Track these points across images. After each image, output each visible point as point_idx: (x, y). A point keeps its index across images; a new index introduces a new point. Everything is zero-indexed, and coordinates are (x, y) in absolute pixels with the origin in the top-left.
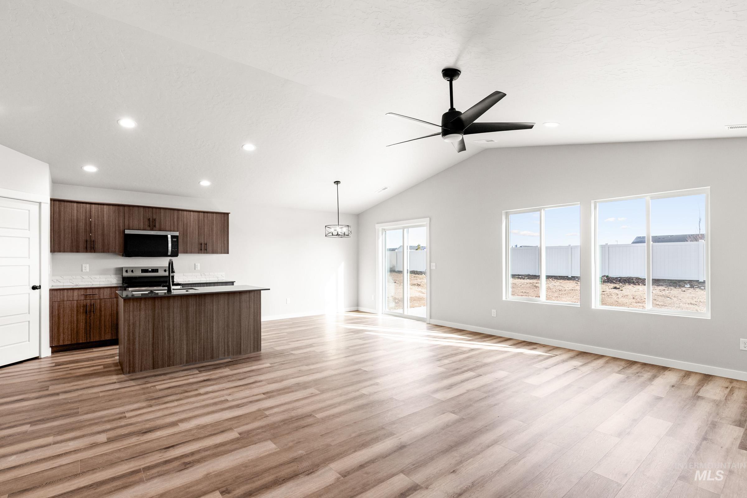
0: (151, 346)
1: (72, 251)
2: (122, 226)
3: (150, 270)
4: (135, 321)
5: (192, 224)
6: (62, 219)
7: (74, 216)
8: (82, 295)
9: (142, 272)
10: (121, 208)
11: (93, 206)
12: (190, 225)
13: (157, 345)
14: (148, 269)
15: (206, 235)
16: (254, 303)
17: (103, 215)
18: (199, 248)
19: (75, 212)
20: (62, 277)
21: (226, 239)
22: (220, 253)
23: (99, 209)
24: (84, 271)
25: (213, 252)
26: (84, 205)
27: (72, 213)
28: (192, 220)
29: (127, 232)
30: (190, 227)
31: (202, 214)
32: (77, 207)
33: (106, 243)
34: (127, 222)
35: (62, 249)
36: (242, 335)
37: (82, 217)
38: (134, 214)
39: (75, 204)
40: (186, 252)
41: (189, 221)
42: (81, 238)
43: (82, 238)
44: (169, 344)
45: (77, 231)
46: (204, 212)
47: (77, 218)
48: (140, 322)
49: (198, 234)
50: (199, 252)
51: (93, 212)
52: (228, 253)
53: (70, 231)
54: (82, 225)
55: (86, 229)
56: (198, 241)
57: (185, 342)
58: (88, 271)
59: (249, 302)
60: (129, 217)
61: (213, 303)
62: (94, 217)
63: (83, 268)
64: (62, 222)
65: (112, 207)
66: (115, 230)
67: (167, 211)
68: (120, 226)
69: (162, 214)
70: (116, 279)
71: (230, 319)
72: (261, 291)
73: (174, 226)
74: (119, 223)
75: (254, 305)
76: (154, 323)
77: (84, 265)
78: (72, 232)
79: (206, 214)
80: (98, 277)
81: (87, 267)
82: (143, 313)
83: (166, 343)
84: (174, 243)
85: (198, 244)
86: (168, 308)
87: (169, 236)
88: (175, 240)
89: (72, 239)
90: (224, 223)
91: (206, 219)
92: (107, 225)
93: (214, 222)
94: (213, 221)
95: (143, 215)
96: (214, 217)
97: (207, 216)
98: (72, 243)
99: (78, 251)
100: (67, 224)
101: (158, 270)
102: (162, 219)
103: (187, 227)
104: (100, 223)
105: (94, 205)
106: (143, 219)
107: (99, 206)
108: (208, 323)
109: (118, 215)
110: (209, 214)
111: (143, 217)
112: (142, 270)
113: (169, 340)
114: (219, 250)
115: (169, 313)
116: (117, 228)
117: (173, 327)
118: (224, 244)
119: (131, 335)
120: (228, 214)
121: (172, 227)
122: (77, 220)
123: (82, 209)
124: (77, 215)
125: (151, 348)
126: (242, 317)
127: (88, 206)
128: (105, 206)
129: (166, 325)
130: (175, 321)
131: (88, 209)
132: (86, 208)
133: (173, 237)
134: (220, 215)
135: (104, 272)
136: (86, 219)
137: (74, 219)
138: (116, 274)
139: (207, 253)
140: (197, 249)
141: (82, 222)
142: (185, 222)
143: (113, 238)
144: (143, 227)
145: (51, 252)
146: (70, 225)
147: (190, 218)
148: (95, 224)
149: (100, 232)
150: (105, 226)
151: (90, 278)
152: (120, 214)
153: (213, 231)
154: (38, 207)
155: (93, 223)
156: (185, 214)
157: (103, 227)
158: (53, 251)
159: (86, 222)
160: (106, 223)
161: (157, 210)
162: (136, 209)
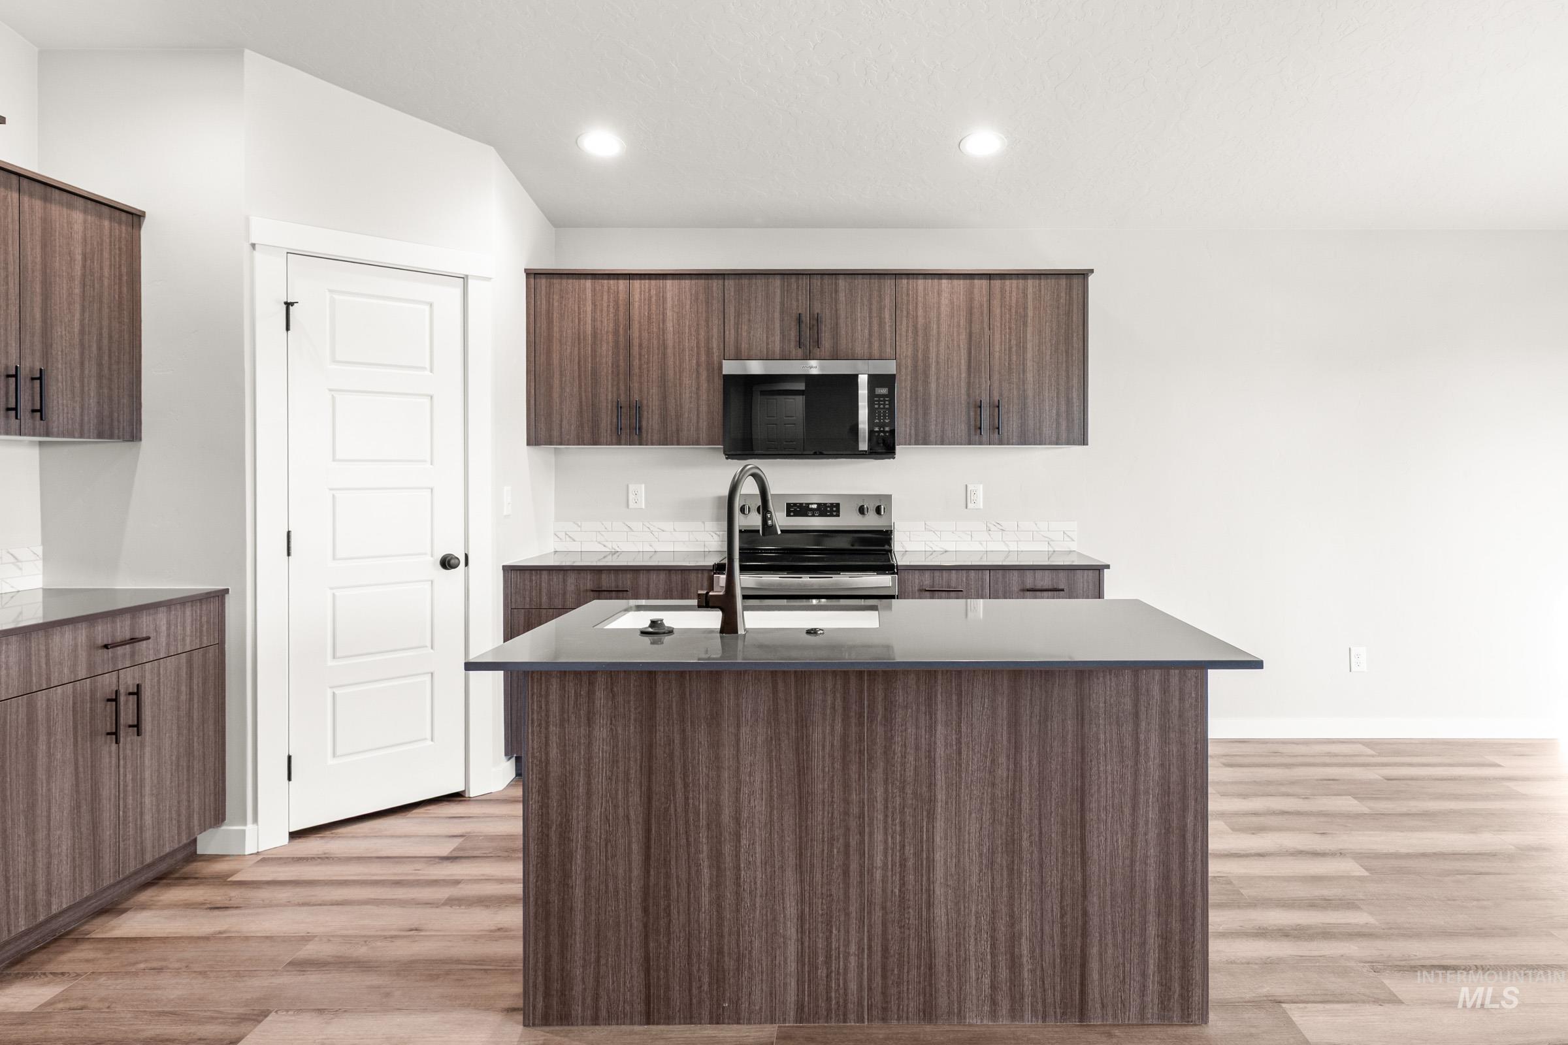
0: (636, 902)
1: (580, 441)
2: (719, 349)
3: (815, 506)
4: (572, 773)
5: (944, 328)
6: (556, 335)
7: (585, 324)
8: (586, 590)
9: (788, 515)
10: (715, 284)
11: (636, 283)
12: (939, 333)
13: (663, 904)
14: (808, 505)
15: (996, 368)
16: (1164, 730)
17: (664, 314)
18: (972, 423)
19: (589, 308)
20: (578, 525)
21: (1075, 381)
22: (1050, 444)
23: (653, 292)
24: (633, 505)
25: (1025, 438)
26: (612, 282)
27: (579, 314)
28: (945, 310)
29: (731, 367)
30: (938, 341)
31: (985, 282)
32: (594, 290)
33: (673, 413)
34: (733, 331)
35: (556, 433)
36: (1094, 907)
37: (607, 325)
38: (753, 304)
39: (588, 283)
40: (922, 438)
41: (933, 315)
42: (603, 397)
43: (607, 394)
44: (718, 902)
45: (595, 373)
46: (990, 276)
47: (594, 328)
48: (589, 776)
49: (969, 367)
50: (973, 438)
51: (637, 305)
52: (1084, 441)
53: (576, 374)
54: (606, 349)
55: (616, 365)
56: (969, 395)
57: (791, 909)
58: (643, 507)
59: (1137, 725)
60: (738, 314)
61: (931, 713)
62: (640, 322)
63: (631, 497)
64: (556, 346)
65: (686, 283)
66: (698, 364)
67: (859, 281)
68: (712, 348)
69: (842, 296)
70: (719, 536)
71: (1025, 805)
72: (1212, 673)
73: (882, 340)
74: (708, 340)
75: (1164, 740)
76: (649, 789)
77: (632, 487)
78: (579, 376)
79: (997, 283)
80: (668, 526)
81: (639, 494)
82: (601, 732)
83: (705, 900)
84: (879, 405)
85: (969, 408)
86: (715, 719)
87: (863, 380)
88: (884, 391)
89: (581, 398)
90: (1069, 313)
91: (996, 302)
92: (674, 347)
93: (1030, 313)
94: (1025, 308)
95: (782, 303)
96: (1030, 290)
97: (1003, 291)
98: (581, 412)
99: (595, 442)
100: (569, 351)
101: (838, 505)
102: (842, 314)
103: (926, 339)
104: (655, 342)
105: (638, 281)
106: (782, 320)
107: (653, 282)
108: (909, 819)
109: (707, 311)
110: (1008, 282)
111: (782, 312)
112: (789, 505)
113: (717, 884)
114: (1047, 431)
115: (716, 745)
116: (703, 358)
117: (737, 820)
118: (1069, 402)
119: (554, 837)
120: (1084, 275)
121: (876, 345)
122: (595, 335)
123: (605, 298)
124: (594, 320)
125: (637, 914)
126: (1094, 805)
127: (622, 284)
128: (669, 283)
129: (703, 807)
130: (745, 790)
131: (622, 296)
132: (618, 292)
133: (875, 380)
134: (1052, 282)
135: (686, 511)
136: (616, 333)
137: (585, 332)
138: (718, 519)
139: (1001, 443)
140: (962, 428)
141: (608, 343)
142: (921, 321)
143: (691, 392)
144: (782, 350)
145: (528, 444)
146: (576, 352)
147: (939, 303)
148: (640, 345)
149: (655, 374)
150: (670, 351)
151: (647, 530)
152: (712, 305)
153: (1025, 348)
154: (457, 292)
155: (636, 342)
156: (921, 288)
157: (664, 355)
158: (534, 439)
159: (616, 343)
160: (670, 343)
161: (826, 280)
162: (760, 282)
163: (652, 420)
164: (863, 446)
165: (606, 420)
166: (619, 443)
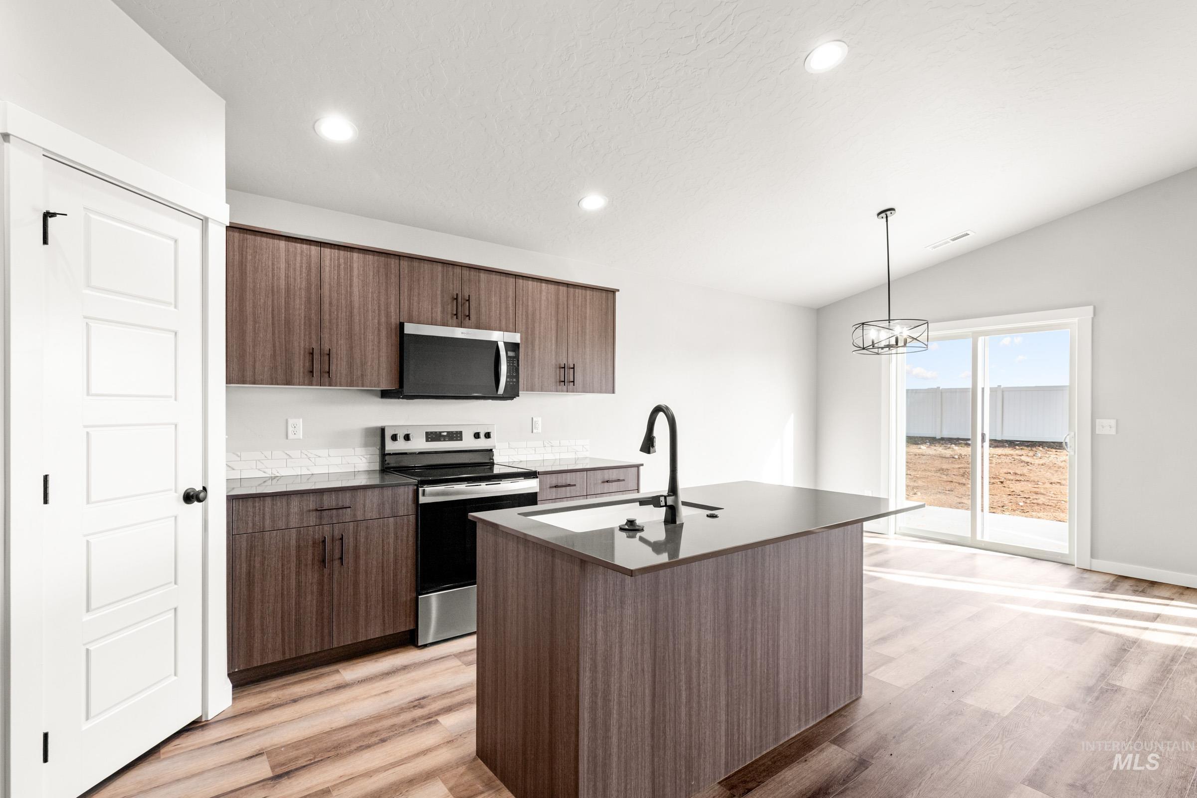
1: (273, 381)
2: (396, 313)
3: (445, 434)
5: (543, 316)
6: (249, 284)
7: (279, 278)
8: (309, 511)
9: (427, 441)
10: (393, 262)
11: (327, 251)
12: (540, 317)
14: (440, 433)
15: (570, 344)
17: (351, 280)
18: (559, 378)
19: (283, 266)
21: (610, 355)
22: (597, 393)
23: (342, 261)
24: (291, 436)
25: (585, 388)
26: (305, 246)
27: (273, 269)
28: (544, 303)
29: (409, 328)
30: (540, 322)
31: (565, 288)
32: (287, 251)
33: (358, 361)
34: (406, 301)
35: (249, 373)
37: (300, 283)
38: (422, 282)
39: (282, 244)
40: (532, 389)
41: (537, 306)
42: (296, 344)
43: (299, 344)
44: (690, 713)
45: (288, 322)
46: (568, 285)
47: (288, 285)
49: (557, 342)
50: (558, 387)
51: (327, 269)
52: (613, 392)
53: (270, 322)
54: (299, 304)
55: (308, 319)
56: (557, 359)
57: (723, 702)
58: (301, 438)
60: (410, 289)
62: (330, 284)
63: (290, 429)
64: (249, 295)
65: (370, 258)
66: (379, 323)
67: (494, 276)
68: (391, 312)
69: (483, 285)
70: (366, 459)
72: (864, 525)
73: (507, 319)
74: (387, 305)
77: (291, 422)
78: (273, 324)
79: (571, 290)
80: (324, 452)
81: (298, 427)
83: (683, 714)
84: (511, 363)
85: (556, 368)
87: (502, 345)
88: (513, 355)
89: (274, 346)
90: (606, 314)
91: (571, 302)
92: (360, 308)
93: (588, 311)
94: (585, 308)
95: (443, 285)
96: (588, 297)
97: (574, 296)
98: (274, 356)
99: (288, 382)
100: (262, 301)
101: (460, 433)
102: (483, 297)
103: (534, 322)
104: (344, 302)
105: (329, 250)
106: (443, 297)
107: (342, 253)
109: (386, 283)
110: (577, 290)
111: (442, 292)
112: (429, 434)
114: (595, 384)
116: (383, 319)
118: (606, 368)
120: (613, 292)
121: (503, 323)
122: (288, 290)
123: (298, 259)
124: (287, 277)
125: (647, 741)
127: (314, 249)
128: (355, 255)
131: (314, 260)
132: (310, 256)
133: (508, 346)
134: (597, 293)
135: (338, 440)
136: (308, 289)
137: (278, 286)
138: (366, 445)
139: (574, 391)
140: (553, 381)
141: (300, 298)
142: (530, 309)
143: (373, 345)
144: (443, 319)
146: (270, 303)
147: (541, 298)
148: (330, 303)
149: (343, 327)
150: (356, 311)
151: (306, 457)
152: (391, 278)
153: (583, 333)
155: (326, 300)
156: (530, 287)
157: (351, 313)
158: (233, 379)
159: (309, 300)
160: (356, 305)
161: (473, 273)
162: (427, 266)
163: (339, 366)
164: (501, 391)
165: (299, 365)
166: (311, 384)
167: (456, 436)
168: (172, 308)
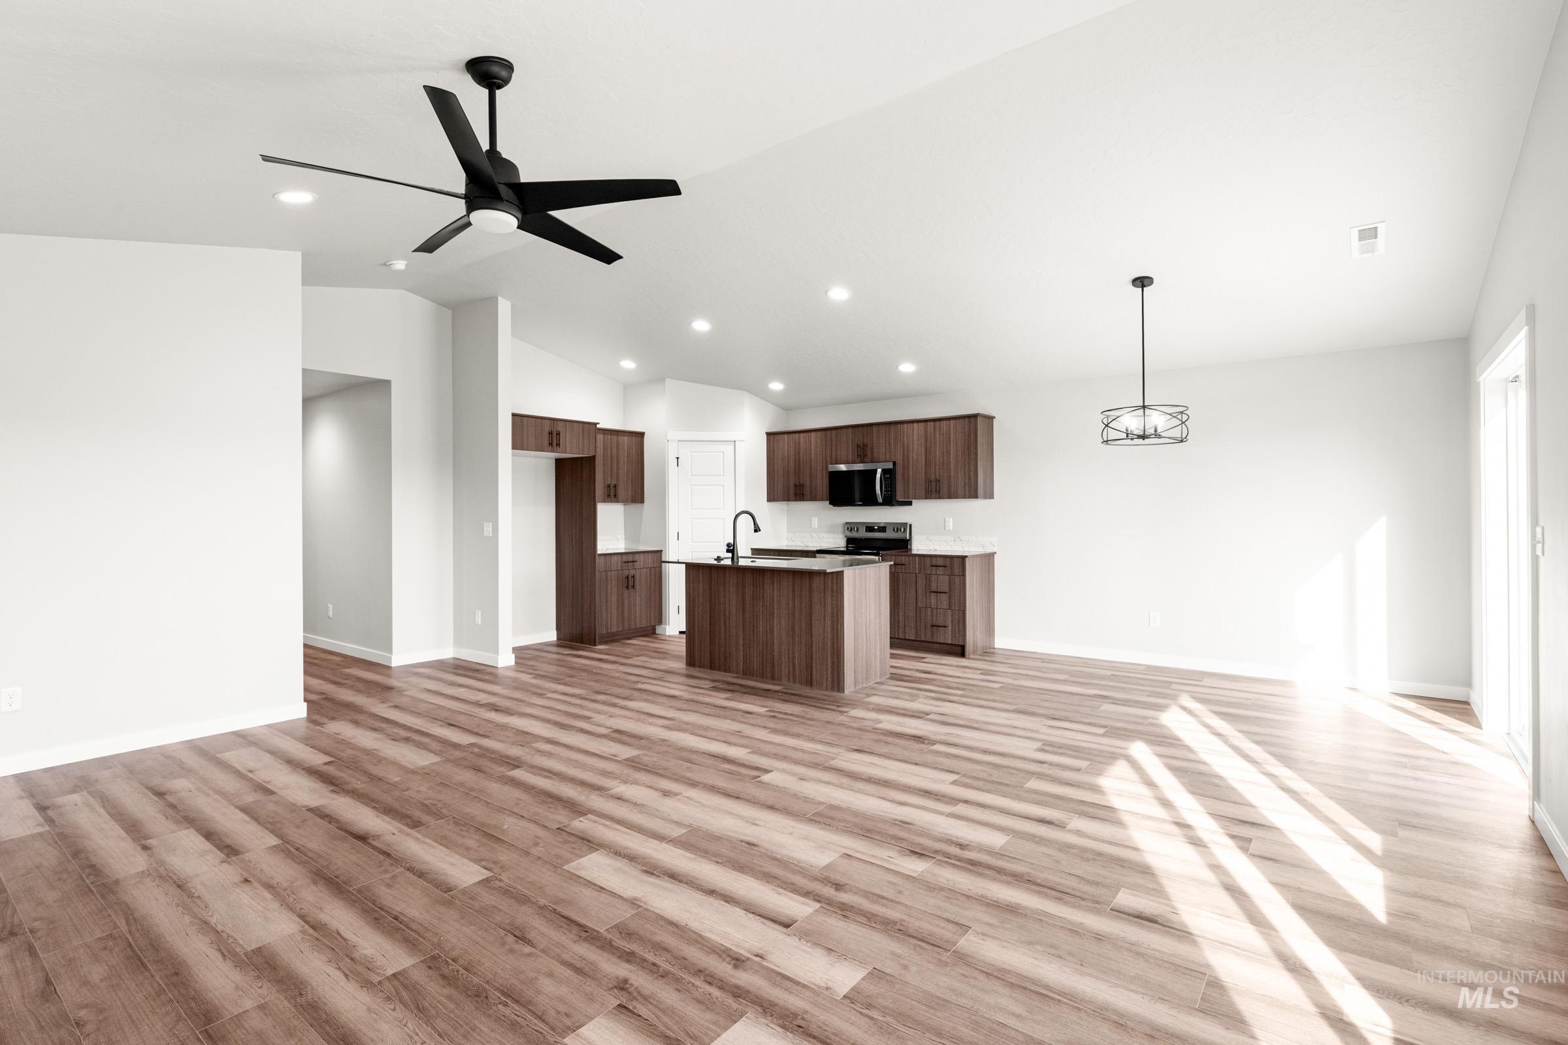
1: (784, 500)
2: (828, 460)
3: (876, 528)
5: (915, 446)
6: (777, 457)
7: (785, 454)
9: (866, 531)
10: (828, 433)
11: (802, 435)
12: (913, 449)
14: (873, 527)
15: (938, 463)
17: (811, 447)
18: (928, 490)
19: (787, 447)
22: (962, 498)
23: (807, 438)
24: (813, 526)
25: (951, 495)
26: (794, 435)
27: (783, 449)
28: (915, 437)
29: (832, 468)
30: (913, 452)
31: (932, 423)
32: (788, 439)
33: (814, 486)
34: (835, 452)
35: (776, 497)
37: (792, 453)
38: (842, 440)
39: (786, 436)
40: (907, 497)
41: (911, 440)
42: (791, 480)
45: (788, 472)
46: (934, 420)
47: (788, 455)
49: (926, 463)
50: (928, 496)
51: (802, 444)
53: (782, 473)
54: (792, 463)
55: (795, 468)
56: (926, 477)
57: (741, 642)
58: (818, 527)
60: (836, 445)
62: (803, 452)
63: (812, 523)
64: (776, 462)
65: (818, 433)
66: (821, 467)
67: (881, 427)
69: (875, 434)
74: (826, 456)
77: (811, 520)
79: (937, 423)
80: (825, 535)
81: (815, 522)
84: (886, 483)
85: (926, 481)
87: (879, 471)
88: (888, 476)
89: (784, 482)
90: (969, 435)
91: (937, 432)
92: (814, 460)
93: (952, 436)
94: (950, 434)
95: (853, 438)
96: (952, 426)
97: (940, 427)
98: (784, 487)
100: (780, 463)
101: (885, 527)
102: (878, 441)
103: (908, 452)
104: (808, 459)
106: (853, 447)
107: (807, 434)
109: (825, 444)
110: (942, 422)
111: (852, 443)
112: (865, 527)
114: (960, 492)
116: (823, 465)
118: (969, 478)
121: (885, 456)
122: (788, 457)
123: (792, 442)
124: (788, 451)
127: (797, 436)
128: (813, 434)
131: (797, 441)
132: (796, 439)
133: (884, 471)
134: (961, 421)
135: (831, 529)
136: (795, 456)
137: (785, 457)
139: (939, 498)
140: (923, 492)
141: (792, 459)
142: (906, 443)
143: (819, 479)
144: (852, 460)
145: (768, 501)
146: (782, 463)
147: (913, 434)
148: (803, 461)
149: (808, 472)
152: (827, 442)
153: (950, 454)
154: (733, 447)
155: (802, 459)
156: (905, 428)
157: (811, 464)
158: (769, 500)
159: (795, 459)
160: (813, 458)
161: (869, 428)
162: (844, 431)
163: (807, 491)
164: (880, 500)
165: (792, 491)
166: (796, 501)
167: (883, 529)
168: (722, 477)
